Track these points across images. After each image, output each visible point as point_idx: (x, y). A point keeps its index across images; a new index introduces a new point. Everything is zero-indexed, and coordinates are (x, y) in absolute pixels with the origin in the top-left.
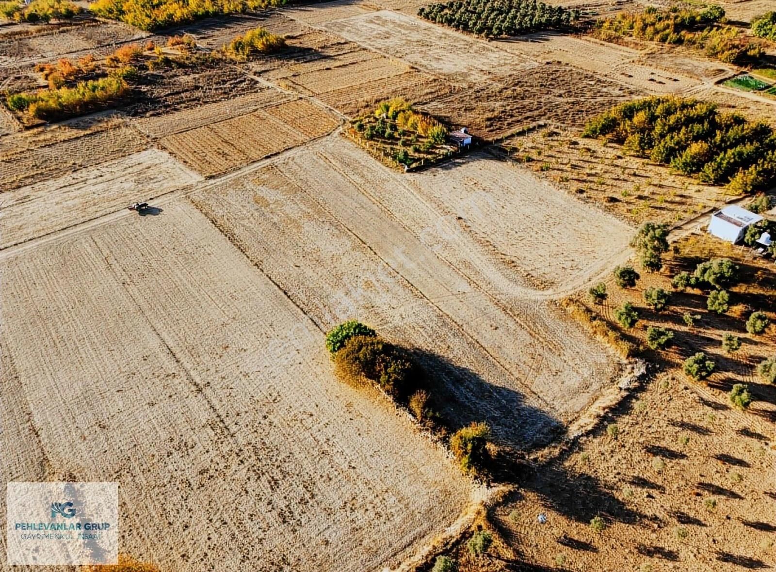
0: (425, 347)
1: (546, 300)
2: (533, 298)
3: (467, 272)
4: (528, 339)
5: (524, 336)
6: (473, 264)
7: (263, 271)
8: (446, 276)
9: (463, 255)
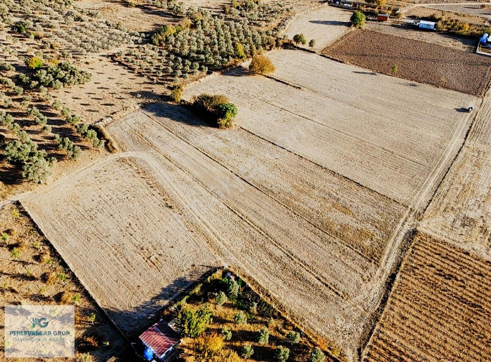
0: (195, 128)
1: (127, 151)
2: (134, 152)
3: (170, 164)
4: (144, 134)
5: (146, 135)
6: (166, 169)
7: (295, 154)
8: (184, 160)
9: (172, 174)
